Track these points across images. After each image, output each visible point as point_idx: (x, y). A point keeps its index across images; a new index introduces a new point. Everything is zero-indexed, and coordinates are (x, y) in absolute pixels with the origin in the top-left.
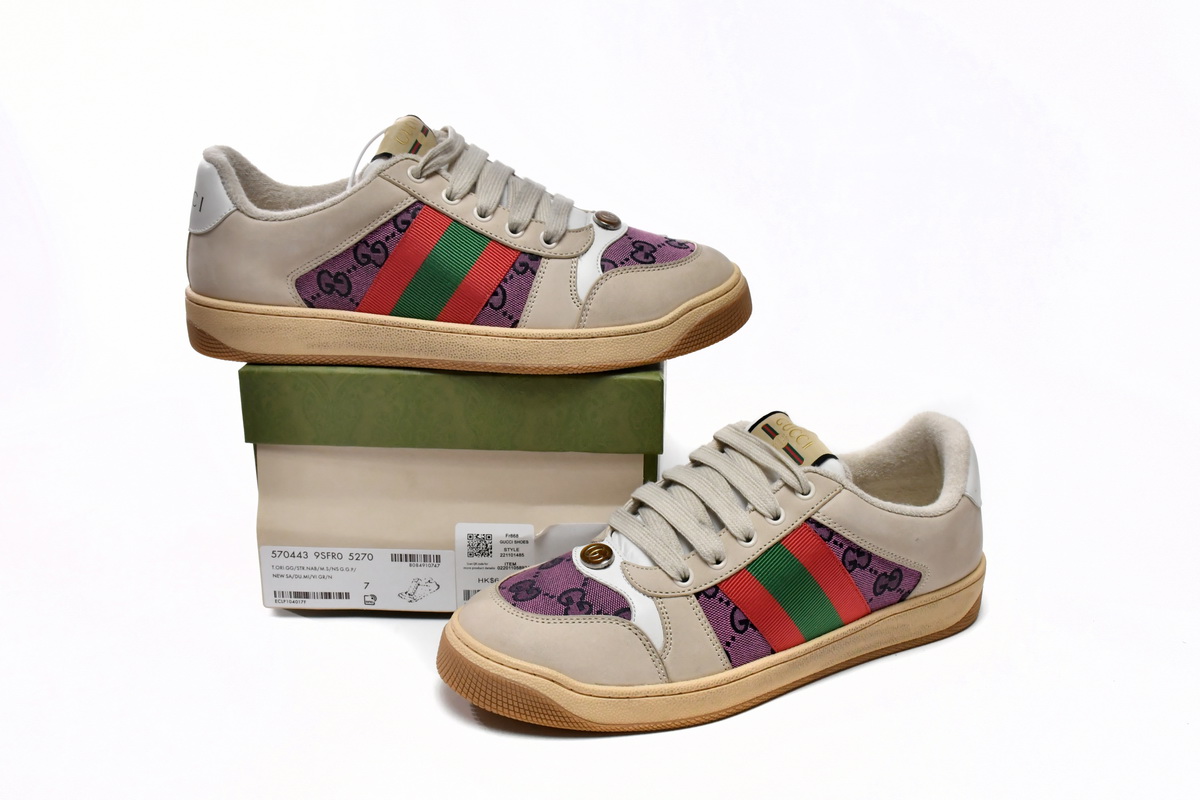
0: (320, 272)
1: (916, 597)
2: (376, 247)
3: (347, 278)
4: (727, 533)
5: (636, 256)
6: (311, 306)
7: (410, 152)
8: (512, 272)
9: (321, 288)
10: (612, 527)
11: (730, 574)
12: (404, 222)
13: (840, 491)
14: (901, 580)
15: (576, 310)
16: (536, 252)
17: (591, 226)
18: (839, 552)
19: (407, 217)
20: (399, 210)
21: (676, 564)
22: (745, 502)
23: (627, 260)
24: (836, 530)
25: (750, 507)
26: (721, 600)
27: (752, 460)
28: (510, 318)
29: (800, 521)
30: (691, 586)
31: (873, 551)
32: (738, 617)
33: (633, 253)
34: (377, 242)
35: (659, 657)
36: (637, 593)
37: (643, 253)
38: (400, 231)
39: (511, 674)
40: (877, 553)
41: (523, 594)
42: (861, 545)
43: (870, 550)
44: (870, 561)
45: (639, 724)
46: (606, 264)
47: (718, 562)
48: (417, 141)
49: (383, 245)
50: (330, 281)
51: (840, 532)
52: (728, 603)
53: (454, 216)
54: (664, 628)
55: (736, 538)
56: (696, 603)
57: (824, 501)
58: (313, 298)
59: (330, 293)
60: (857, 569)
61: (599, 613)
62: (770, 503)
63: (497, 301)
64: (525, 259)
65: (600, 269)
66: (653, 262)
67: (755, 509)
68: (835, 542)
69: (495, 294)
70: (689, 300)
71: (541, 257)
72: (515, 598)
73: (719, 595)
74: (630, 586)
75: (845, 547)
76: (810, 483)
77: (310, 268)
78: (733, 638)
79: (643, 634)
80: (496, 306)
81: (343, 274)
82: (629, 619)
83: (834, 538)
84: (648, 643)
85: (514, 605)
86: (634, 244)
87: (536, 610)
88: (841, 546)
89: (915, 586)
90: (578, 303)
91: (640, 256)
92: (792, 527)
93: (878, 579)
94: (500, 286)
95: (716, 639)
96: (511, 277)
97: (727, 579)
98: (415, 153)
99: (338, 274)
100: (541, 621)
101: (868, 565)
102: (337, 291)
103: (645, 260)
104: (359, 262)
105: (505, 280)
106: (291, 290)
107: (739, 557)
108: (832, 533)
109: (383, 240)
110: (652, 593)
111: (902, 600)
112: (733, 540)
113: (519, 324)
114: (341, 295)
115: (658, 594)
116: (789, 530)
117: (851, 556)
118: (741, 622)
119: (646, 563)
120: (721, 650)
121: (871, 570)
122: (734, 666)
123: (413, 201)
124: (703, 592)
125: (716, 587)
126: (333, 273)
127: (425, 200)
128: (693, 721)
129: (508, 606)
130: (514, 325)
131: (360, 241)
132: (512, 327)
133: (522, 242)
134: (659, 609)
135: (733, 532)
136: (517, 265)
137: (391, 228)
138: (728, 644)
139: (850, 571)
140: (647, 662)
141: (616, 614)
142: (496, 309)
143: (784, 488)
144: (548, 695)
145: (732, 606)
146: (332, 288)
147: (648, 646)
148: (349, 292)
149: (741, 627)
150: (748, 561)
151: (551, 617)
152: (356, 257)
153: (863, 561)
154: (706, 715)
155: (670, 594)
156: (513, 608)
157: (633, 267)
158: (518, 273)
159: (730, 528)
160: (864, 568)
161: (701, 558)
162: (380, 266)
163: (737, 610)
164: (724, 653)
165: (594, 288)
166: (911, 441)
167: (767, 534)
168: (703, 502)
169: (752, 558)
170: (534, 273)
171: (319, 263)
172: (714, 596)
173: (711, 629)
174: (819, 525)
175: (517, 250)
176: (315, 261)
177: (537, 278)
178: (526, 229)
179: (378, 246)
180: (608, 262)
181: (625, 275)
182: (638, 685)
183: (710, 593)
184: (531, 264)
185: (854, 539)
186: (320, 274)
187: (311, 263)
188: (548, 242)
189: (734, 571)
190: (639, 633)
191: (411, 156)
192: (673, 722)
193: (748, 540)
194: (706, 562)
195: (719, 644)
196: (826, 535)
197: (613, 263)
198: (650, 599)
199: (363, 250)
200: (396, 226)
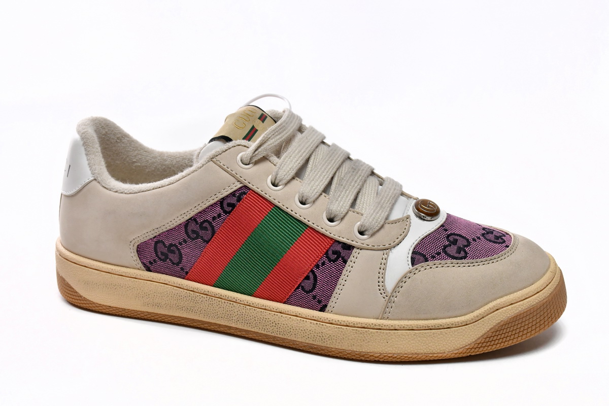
0: (158, 241)
2: (204, 225)
3: (179, 250)
5: (448, 249)
6: (149, 270)
7: (243, 139)
8: (325, 259)
9: (157, 255)
12: (229, 205)
15: (382, 301)
16: (349, 242)
17: (408, 217)
19: (233, 200)
20: (226, 194)
23: (438, 254)
28: (319, 302)
33: (445, 247)
34: (205, 221)
37: (456, 247)
38: (226, 212)
46: (417, 257)
48: (253, 127)
49: (210, 223)
50: (165, 250)
53: (276, 202)
58: (151, 263)
59: (164, 260)
63: (308, 284)
64: (338, 248)
65: (410, 263)
66: (465, 258)
69: (307, 278)
70: (496, 299)
71: (353, 247)
77: (148, 238)
80: (307, 289)
81: (175, 245)
86: (448, 236)
90: (384, 295)
91: (452, 250)
94: (312, 271)
96: (323, 264)
98: (249, 140)
99: (171, 245)
102: (170, 260)
103: (457, 255)
104: (189, 236)
105: (317, 266)
106: (132, 255)
109: (210, 219)
113: (327, 309)
114: (173, 263)
123: (240, 186)
126: (167, 244)
127: (250, 186)
130: (323, 309)
131: (190, 219)
132: (320, 311)
133: (337, 231)
136: (330, 252)
137: (218, 209)
142: (307, 292)
146: (167, 257)
148: (180, 262)
152: (187, 233)
157: (443, 262)
158: (330, 260)
162: (208, 242)
165: (401, 281)
170: (345, 262)
171: (155, 234)
175: (331, 239)
176: (153, 232)
177: (347, 267)
178: (342, 219)
179: (206, 224)
180: (419, 256)
181: (434, 269)
184: (343, 253)
186: (156, 243)
187: (150, 234)
188: (361, 233)
191: (245, 142)
197: (424, 256)
199: (192, 226)
200: (222, 207)
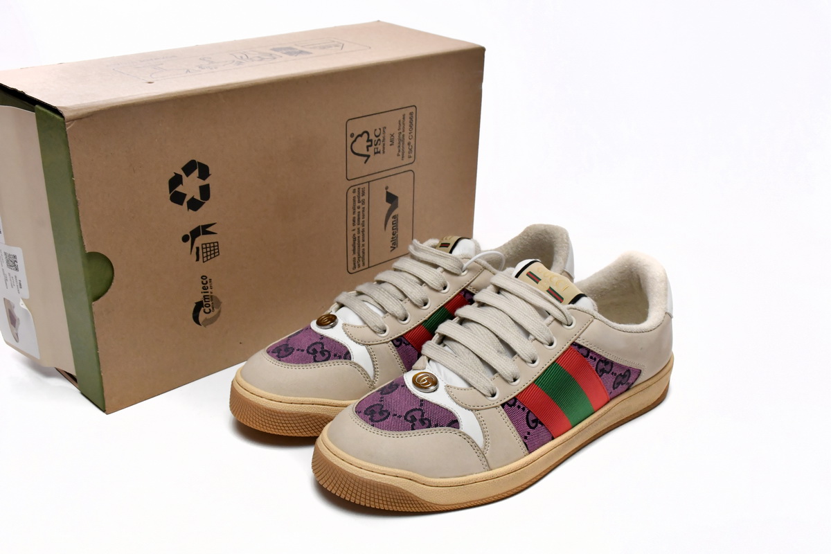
1: (636, 386)
4: (518, 358)
10: (428, 357)
11: (524, 388)
13: (592, 321)
14: (629, 377)
18: (593, 364)
21: (487, 384)
22: (527, 334)
24: (592, 349)
25: (531, 337)
26: (519, 407)
27: (525, 301)
29: (568, 345)
30: (499, 399)
31: (615, 361)
32: (531, 417)
35: (481, 453)
36: (460, 408)
39: (380, 478)
40: (617, 362)
41: (377, 417)
42: (607, 357)
43: (613, 360)
44: (612, 367)
45: (470, 502)
47: (515, 380)
51: (594, 350)
52: (523, 409)
54: (483, 432)
55: (525, 361)
56: (503, 410)
57: (583, 329)
60: (605, 374)
61: (436, 426)
62: (547, 334)
67: (536, 339)
68: (591, 358)
72: (372, 420)
73: (517, 404)
74: (455, 404)
75: (598, 360)
76: (572, 317)
78: (529, 433)
79: (469, 438)
82: (458, 428)
83: (590, 354)
84: (473, 444)
85: (373, 425)
87: (389, 428)
88: (595, 359)
89: (636, 379)
92: (563, 350)
93: (616, 379)
95: (518, 435)
97: (522, 392)
100: (396, 436)
101: (611, 370)
107: (529, 375)
108: (589, 351)
110: (472, 407)
111: (628, 389)
112: (524, 363)
115: (476, 408)
116: (561, 352)
117: (602, 365)
118: (533, 421)
119: (464, 385)
120: (522, 442)
121: (612, 374)
122: (530, 453)
124: (507, 403)
125: (515, 398)
128: (506, 495)
129: (368, 426)
134: (478, 419)
135: (523, 357)
138: (526, 438)
139: (600, 376)
140: (474, 458)
141: (449, 425)
143: (555, 322)
144: (408, 490)
145: (526, 410)
147: (474, 446)
149: (533, 425)
150: (535, 378)
151: (403, 433)
153: (608, 368)
154: (514, 489)
155: (485, 407)
156: (373, 428)
159: (521, 355)
160: (608, 373)
161: (503, 378)
163: (530, 413)
164: (524, 445)
166: (621, 273)
167: (547, 357)
168: (497, 336)
169: (538, 375)
172: (514, 405)
173: (514, 428)
174: (580, 347)
182: (470, 474)
183: (511, 403)
185: (603, 354)
189: (526, 385)
190: (466, 437)
192: (493, 497)
193: (534, 362)
194: (507, 381)
195: (520, 439)
196: (585, 353)
198: (470, 412)
